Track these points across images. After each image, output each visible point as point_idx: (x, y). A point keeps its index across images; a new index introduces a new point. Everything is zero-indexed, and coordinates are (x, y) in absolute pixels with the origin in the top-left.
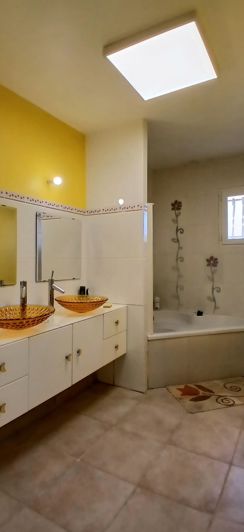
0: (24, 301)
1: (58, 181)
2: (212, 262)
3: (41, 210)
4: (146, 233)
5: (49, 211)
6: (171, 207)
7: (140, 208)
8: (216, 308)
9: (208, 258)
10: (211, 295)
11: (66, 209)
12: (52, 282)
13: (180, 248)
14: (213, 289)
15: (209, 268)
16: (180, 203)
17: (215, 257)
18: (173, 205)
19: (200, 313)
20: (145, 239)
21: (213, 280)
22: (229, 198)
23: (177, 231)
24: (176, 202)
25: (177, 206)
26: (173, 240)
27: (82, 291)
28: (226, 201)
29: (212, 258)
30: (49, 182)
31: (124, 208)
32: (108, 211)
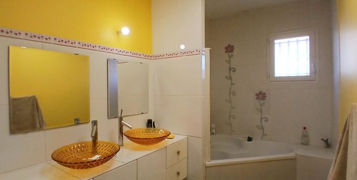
0: (95, 138)
1: (126, 31)
2: (261, 96)
3: (112, 56)
4: (203, 68)
5: (119, 57)
6: (225, 50)
7: (198, 52)
8: (264, 134)
9: (257, 92)
10: (259, 124)
11: (135, 55)
12: (121, 119)
13: (232, 84)
14: (261, 119)
15: (258, 101)
16: (233, 46)
17: (263, 92)
18: (226, 48)
19: (250, 139)
20: (203, 76)
21: (261, 111)
22: (276, 41)
23: (230, 70)
24: (229, 46)
25: (230, 49)
26: (226, 77)
27: (150, 123)
28: (273, 44)
29: (260, 93)
30: (118, 33)
31: (184, 53)
32: (170, 56)
